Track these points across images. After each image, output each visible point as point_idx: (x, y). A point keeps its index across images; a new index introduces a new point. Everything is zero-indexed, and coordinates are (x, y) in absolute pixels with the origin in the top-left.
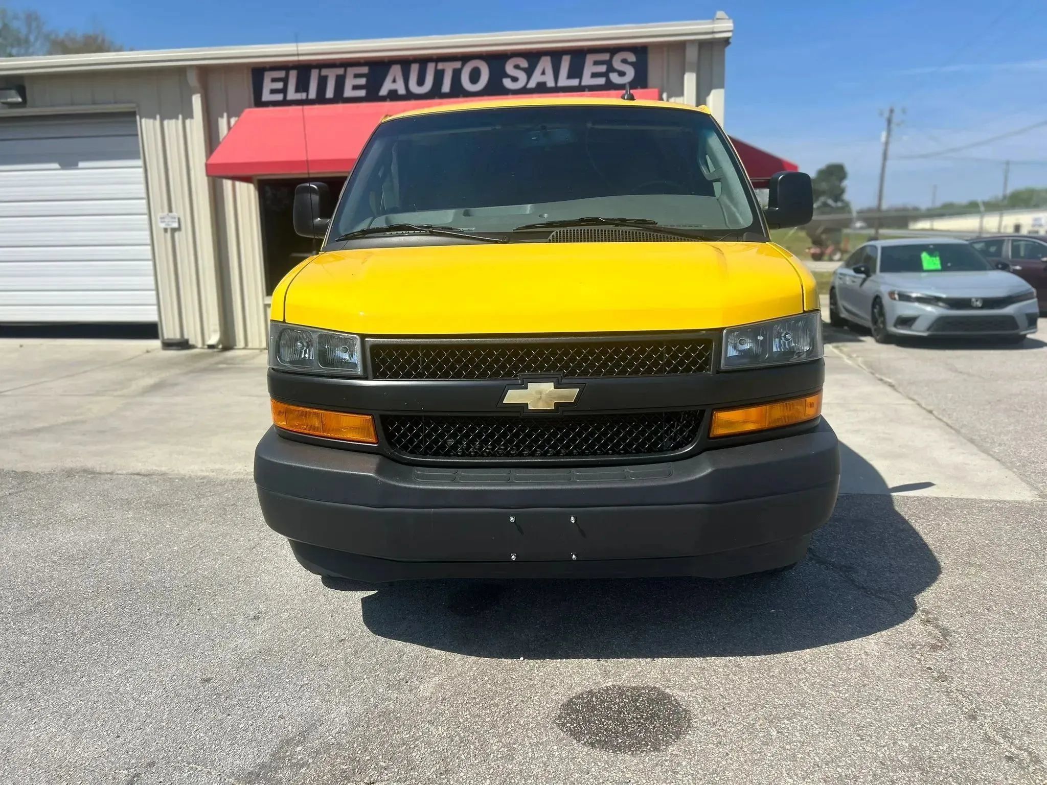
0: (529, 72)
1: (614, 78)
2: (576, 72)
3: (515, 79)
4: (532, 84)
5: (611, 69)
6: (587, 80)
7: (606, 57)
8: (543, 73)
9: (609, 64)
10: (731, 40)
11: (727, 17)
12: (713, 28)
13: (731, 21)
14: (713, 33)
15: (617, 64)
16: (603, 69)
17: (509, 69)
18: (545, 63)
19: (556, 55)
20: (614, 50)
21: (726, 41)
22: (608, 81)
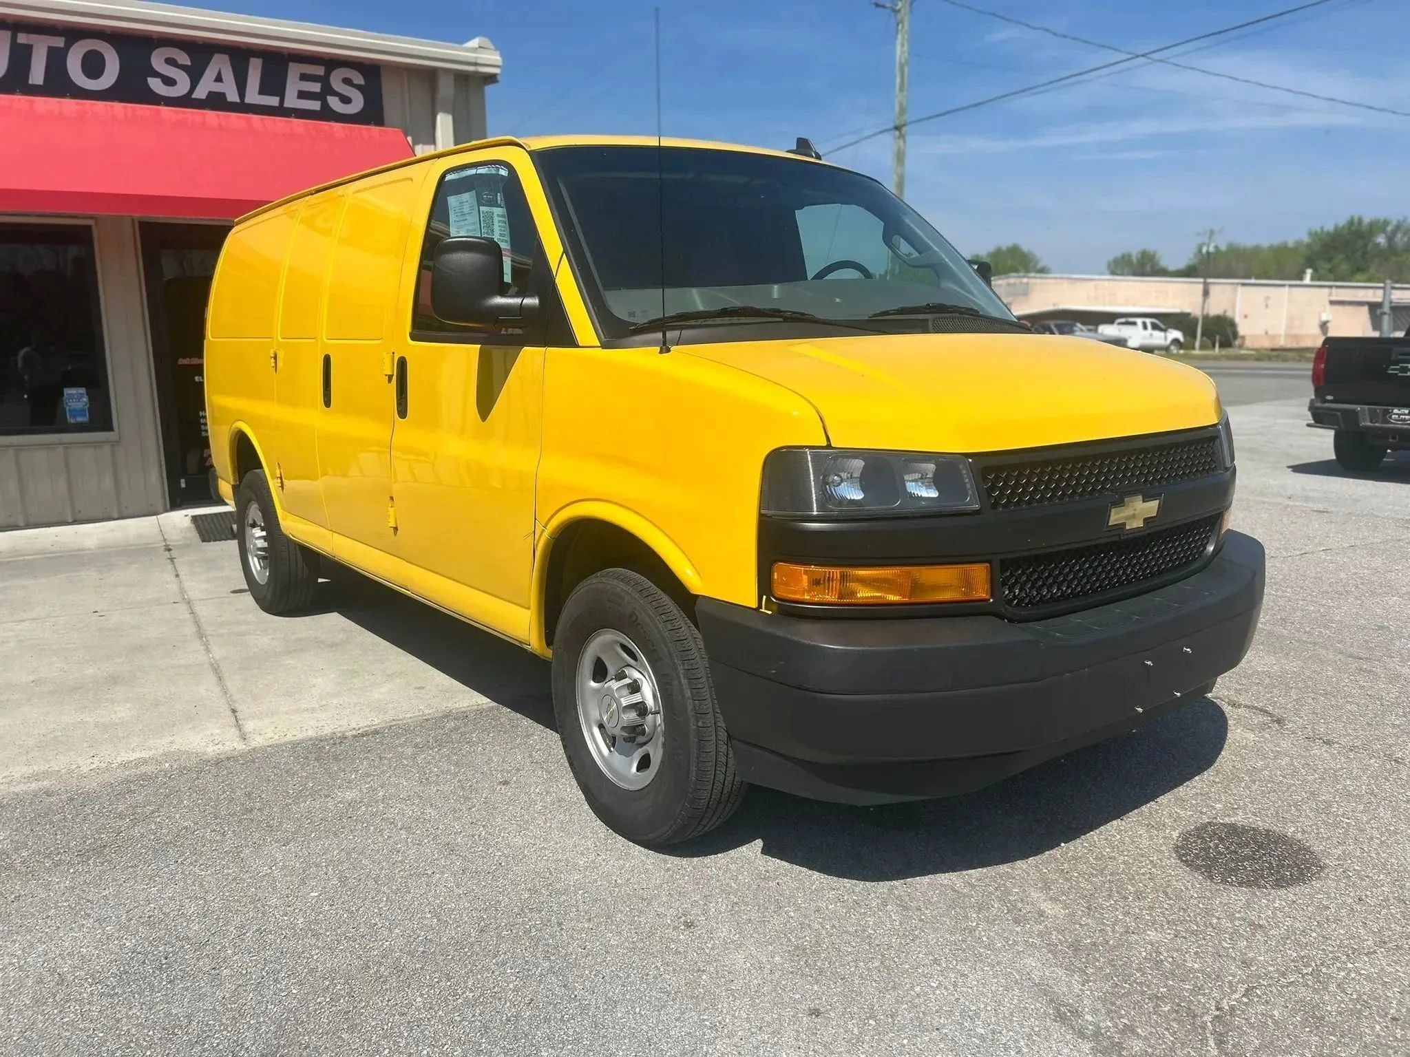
0: (195, 76)
1: (334, 102)
2: (273, 83)
3: (169, 82)
4: (200, 93)
5: (328, 90)
6: (291, 101)
7: (320, 71)
8: (219, 79)
9: (325, 80)
10: (499, 78)
11: (492, 47)
12: (477, 58)
13: (498, 53)
14: (476, 64)
15: (336, 84)
16: (316, 87)
17: (157, 61)
18: (219, 63)
19: (239, 55)
20: (332, 63)
21: (492, 78)
22: (325, 105)
